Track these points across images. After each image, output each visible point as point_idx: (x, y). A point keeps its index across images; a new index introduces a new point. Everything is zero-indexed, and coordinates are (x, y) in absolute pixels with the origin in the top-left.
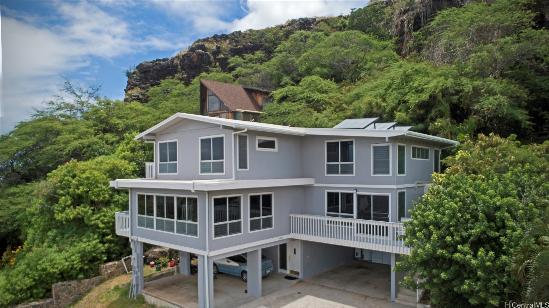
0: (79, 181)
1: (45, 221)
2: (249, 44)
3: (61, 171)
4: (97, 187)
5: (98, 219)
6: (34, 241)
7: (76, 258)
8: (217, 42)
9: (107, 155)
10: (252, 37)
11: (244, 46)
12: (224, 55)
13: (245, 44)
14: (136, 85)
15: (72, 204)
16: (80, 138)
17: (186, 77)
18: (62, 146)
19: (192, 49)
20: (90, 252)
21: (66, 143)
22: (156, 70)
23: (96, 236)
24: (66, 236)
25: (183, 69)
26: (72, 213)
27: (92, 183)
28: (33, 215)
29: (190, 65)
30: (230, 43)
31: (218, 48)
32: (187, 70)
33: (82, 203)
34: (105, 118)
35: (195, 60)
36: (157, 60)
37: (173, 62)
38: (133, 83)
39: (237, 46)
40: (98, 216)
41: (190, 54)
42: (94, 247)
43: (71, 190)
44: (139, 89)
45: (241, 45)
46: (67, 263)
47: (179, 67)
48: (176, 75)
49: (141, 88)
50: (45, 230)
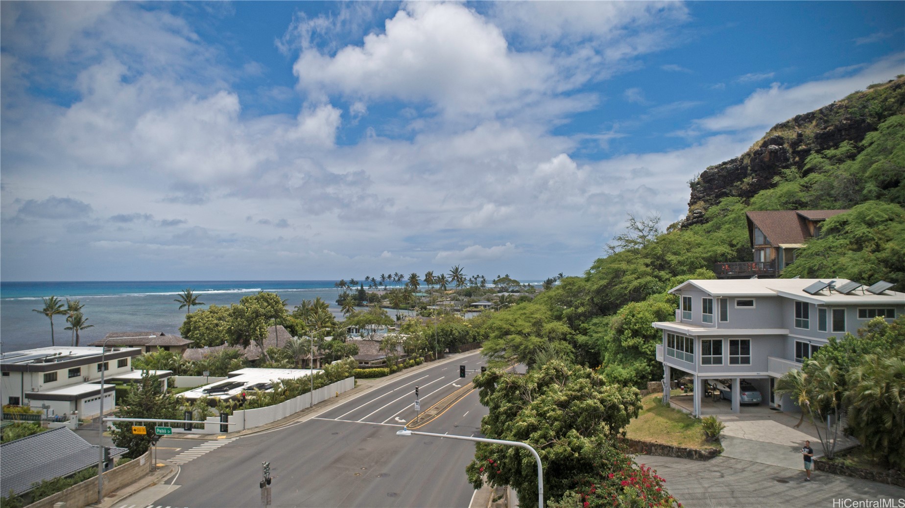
0: (636, 319)
1: (616, 347)
2: (845, 122)
3: (624, 311)
4: (647, 324)
5: (647, 348)
6: (609, 361)
7: (634, 374)
8: (799, 126)
9: (660, 293)
10: (850, 110)
11: (836, 126)
12: (807, 145)
13: (837, 123)
14: (699, 199)
15: (632, 336)
16: (639, 278)
17: (757, 181)
18: (626, 285)
19: (765, 144)
20: (641, 371)
21: (629, 282)
22: (722, 176)
23: (645, 361)
24: (628, 359)
25: (753, 170)
26: (631, 342)
27: (644, 321)
28: (608, 342)
29: (761, 166)
30: (817, 125)
31: (800, 135)
32: (758, 172)
33: (638, 335)
34: (661, 255)
35: (766, 160)
36: (724, 163)
37: (742, 162)
38: (696, 195)
39: (825, 128)
40: (647, 346)
41: (761, 150)
42: (644, 368)
43: (631, 326)
44: (702, 203)
45: (832, 125)
46: (628, 375)
47: (749, 168)
48: (745, 180)
49: (705, 201)
50: (616, 353)
